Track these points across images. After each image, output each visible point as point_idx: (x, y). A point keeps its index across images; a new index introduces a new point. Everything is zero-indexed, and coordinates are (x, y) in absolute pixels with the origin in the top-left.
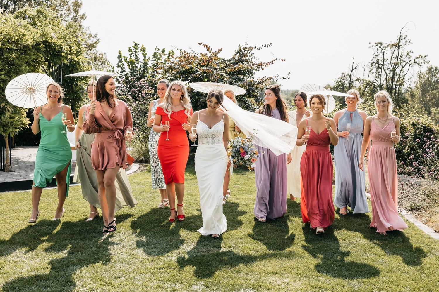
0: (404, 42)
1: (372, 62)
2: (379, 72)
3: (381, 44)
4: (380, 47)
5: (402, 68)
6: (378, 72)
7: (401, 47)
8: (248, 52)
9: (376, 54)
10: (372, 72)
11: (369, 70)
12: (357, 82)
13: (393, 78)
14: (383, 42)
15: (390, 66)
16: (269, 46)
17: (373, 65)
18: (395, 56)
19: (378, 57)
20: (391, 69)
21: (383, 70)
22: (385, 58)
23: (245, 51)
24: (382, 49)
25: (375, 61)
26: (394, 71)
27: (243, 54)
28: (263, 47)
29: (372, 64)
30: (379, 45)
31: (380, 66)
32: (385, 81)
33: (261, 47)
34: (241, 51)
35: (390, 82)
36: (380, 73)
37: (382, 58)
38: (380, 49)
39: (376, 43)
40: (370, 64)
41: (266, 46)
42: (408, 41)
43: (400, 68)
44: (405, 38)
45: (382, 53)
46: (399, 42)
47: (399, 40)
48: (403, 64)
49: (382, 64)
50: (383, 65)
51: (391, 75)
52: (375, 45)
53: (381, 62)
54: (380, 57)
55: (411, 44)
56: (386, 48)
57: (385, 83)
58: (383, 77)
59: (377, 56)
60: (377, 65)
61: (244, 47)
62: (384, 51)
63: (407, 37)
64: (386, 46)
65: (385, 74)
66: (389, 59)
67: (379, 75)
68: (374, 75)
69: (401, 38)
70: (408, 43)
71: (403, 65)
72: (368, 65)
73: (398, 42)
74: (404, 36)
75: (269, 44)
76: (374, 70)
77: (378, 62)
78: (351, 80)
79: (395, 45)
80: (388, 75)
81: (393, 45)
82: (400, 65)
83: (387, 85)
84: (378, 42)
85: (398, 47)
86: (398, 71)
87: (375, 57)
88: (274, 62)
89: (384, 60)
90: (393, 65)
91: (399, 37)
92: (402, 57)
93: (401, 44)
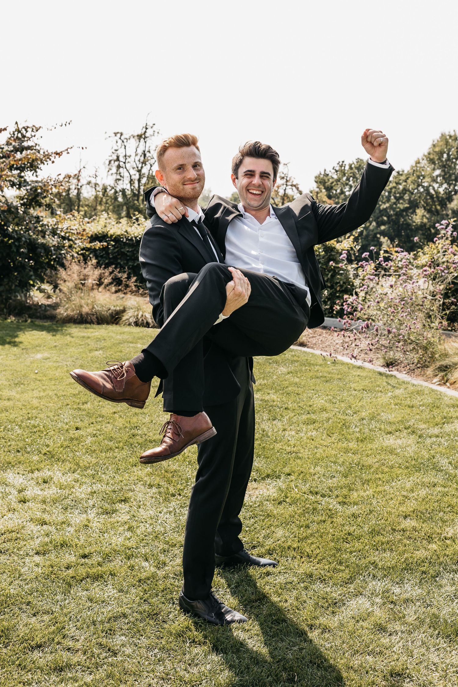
0: (152, 133)
1: (111, 158)
2: (120, 173)
3: (122, 134)
4: (120, 138)
5: (151, 166)
6: (118, 172)
7: (147, 139)
8: (33, 134)
9: (116, 148)
10: (111, 172)
11: (107, 170)
12: (88, 186)
13: (139, 181)
14: (124, 133)
15: (134, 163)
16: (67, 124)
17: (112, 162)
18: (140, 151)
19: (118, 152)
20: (137, 169)
21: (125, 169)
22: (128, 154)
23: (27, 131)
24: (123, 142)
25: (115, 158)
26: (139, 171)
27: (24, 136)
28: (58, 127)
29: (110, 161)
30: (119, 135)
31: (121, 164)
32: (129, 185)
33: (55, 126)
34: (19, 131)
35: (136, 185)
36: (122, 175)
37: (124, 154)
38: (120, 142)
39: (115, 133)
40: (108, 163)
41: (64, 125)
42: (157, 131)
43: (148, 166)
44: (152, 127)
45: (123, 147)
46: (145, 132)
47: (144, 130)
48: (152, 161)
49: (124, 161)
50: (125, 163)
51: (137, 177)
52: (114, 135)
53: (122, 159)
54: (121, 153)
55: (159, 135)
56: (128, 141)
57: (128, 187)
58: (127, 180)
59: (116, 150)
60: (117, 163)
61: (25, 125)
62: (125, 144)
63: (154, 126)
64: (128, 137)
65: (129, 176)
66: (133, 155)
67: (121, 176)
68: (115, 177)
69: (147, 127)
70: (156, 134)
71: (152, 163)
72: (104, 163)
73: (143, 132)
74: (150, 124)
75: (68, 122)
76: (114, 170)
77: (118, 159)
78: (80, 184)
79: (140, 137)
80: (133, 177)
81: (138, 136)
82: (147, 163)
83: (132, 190)
84: (116, 131)
85: (144, 139)
86: (145, 170)
87: (114, 152)
88: (69, 150)
89: (125, 156)
90: (138, 163)
91: (145, 126)
92: (149, 152)
93: (147, 135)
